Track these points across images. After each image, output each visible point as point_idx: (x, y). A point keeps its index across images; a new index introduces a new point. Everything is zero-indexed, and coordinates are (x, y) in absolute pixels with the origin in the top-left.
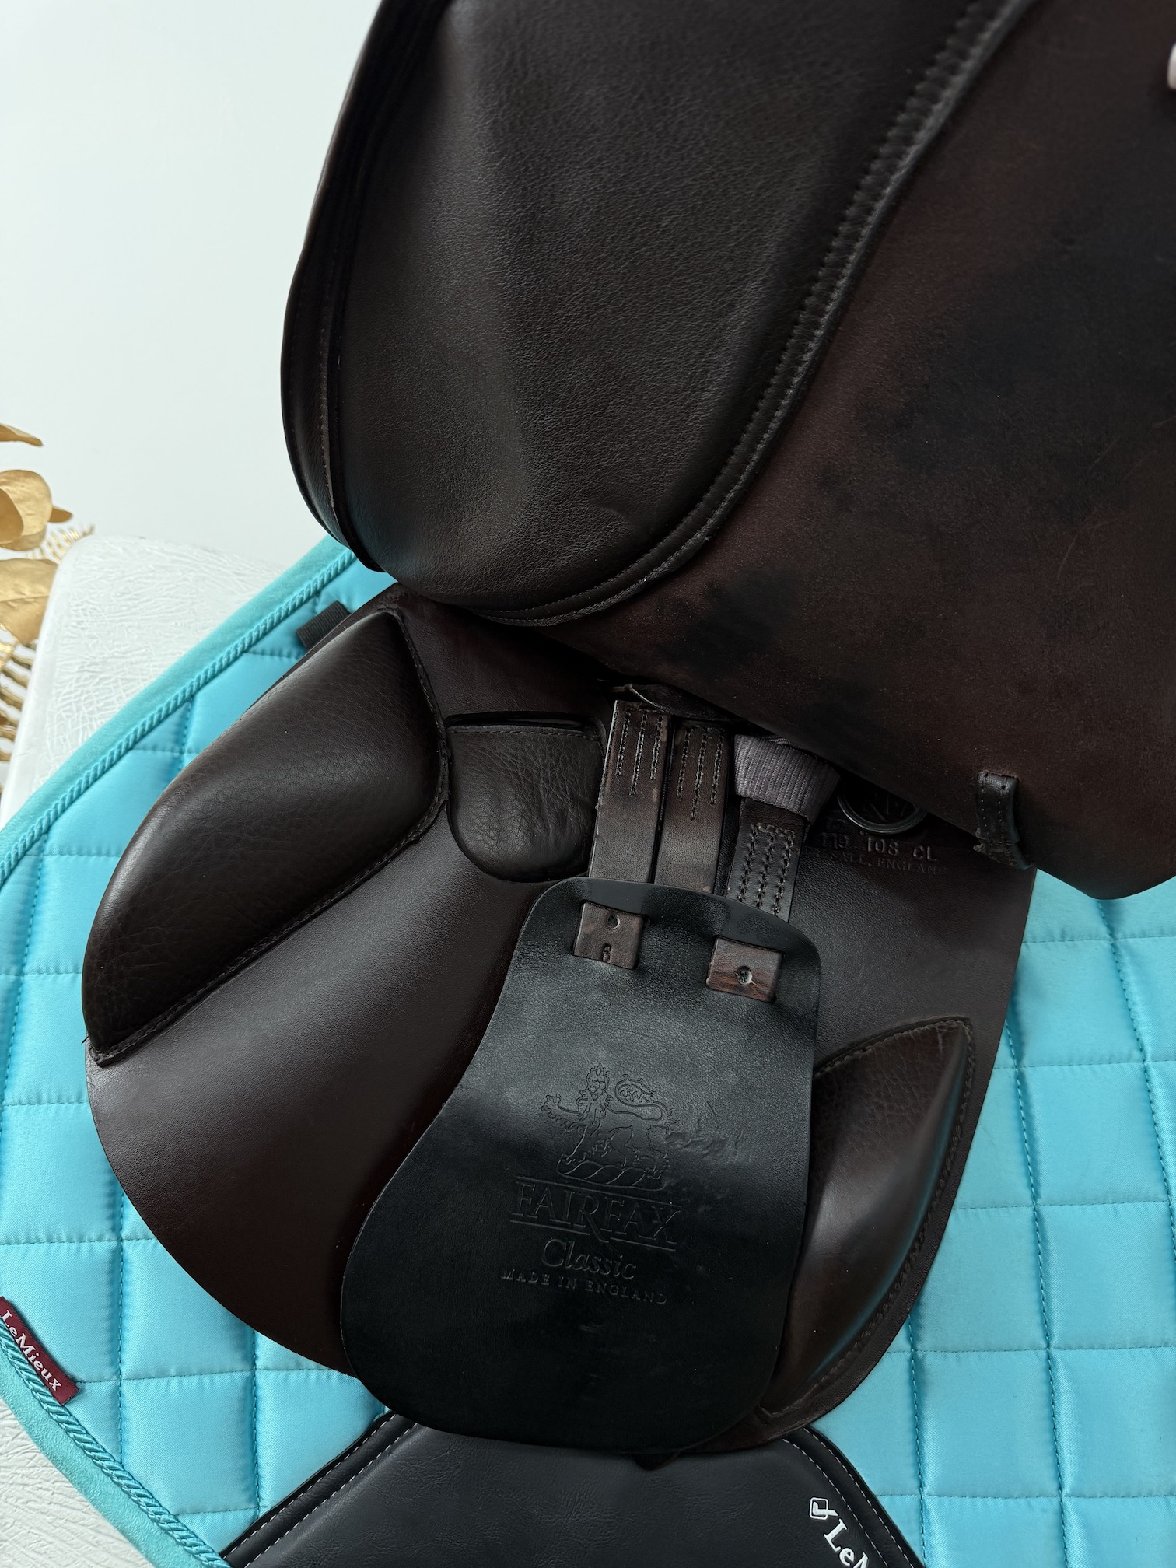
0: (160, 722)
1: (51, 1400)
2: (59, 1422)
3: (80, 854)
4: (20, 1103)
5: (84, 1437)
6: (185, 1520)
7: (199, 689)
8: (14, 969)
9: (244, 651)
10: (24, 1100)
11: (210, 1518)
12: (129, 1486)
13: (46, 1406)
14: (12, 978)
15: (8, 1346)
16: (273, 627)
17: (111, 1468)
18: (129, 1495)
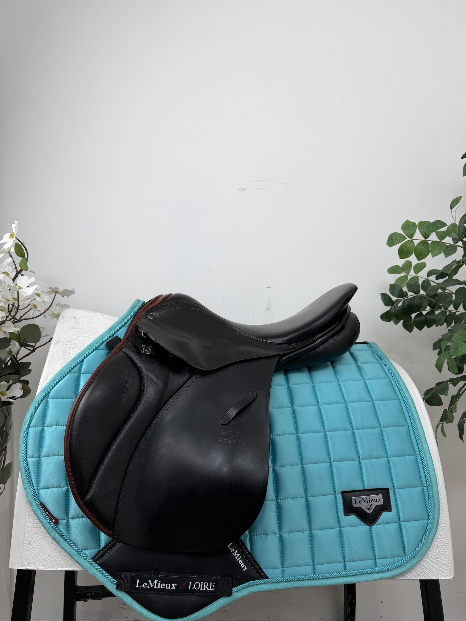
0: (75, 367)
1: (53, 524)
2: (55, 529)
3: (57, 398)
4: (44, 457)
5: (61, 532)
6: (84, 551)
7: (85, 359)
8: (42, 426)
9: (95, 349)
11: (89, 551)
12: (71, 543)
13: (52, 526)
14: (41, 428)
15: (43, 512)
16: (102, 343)
17: (66, 539)
18: (71, 546)
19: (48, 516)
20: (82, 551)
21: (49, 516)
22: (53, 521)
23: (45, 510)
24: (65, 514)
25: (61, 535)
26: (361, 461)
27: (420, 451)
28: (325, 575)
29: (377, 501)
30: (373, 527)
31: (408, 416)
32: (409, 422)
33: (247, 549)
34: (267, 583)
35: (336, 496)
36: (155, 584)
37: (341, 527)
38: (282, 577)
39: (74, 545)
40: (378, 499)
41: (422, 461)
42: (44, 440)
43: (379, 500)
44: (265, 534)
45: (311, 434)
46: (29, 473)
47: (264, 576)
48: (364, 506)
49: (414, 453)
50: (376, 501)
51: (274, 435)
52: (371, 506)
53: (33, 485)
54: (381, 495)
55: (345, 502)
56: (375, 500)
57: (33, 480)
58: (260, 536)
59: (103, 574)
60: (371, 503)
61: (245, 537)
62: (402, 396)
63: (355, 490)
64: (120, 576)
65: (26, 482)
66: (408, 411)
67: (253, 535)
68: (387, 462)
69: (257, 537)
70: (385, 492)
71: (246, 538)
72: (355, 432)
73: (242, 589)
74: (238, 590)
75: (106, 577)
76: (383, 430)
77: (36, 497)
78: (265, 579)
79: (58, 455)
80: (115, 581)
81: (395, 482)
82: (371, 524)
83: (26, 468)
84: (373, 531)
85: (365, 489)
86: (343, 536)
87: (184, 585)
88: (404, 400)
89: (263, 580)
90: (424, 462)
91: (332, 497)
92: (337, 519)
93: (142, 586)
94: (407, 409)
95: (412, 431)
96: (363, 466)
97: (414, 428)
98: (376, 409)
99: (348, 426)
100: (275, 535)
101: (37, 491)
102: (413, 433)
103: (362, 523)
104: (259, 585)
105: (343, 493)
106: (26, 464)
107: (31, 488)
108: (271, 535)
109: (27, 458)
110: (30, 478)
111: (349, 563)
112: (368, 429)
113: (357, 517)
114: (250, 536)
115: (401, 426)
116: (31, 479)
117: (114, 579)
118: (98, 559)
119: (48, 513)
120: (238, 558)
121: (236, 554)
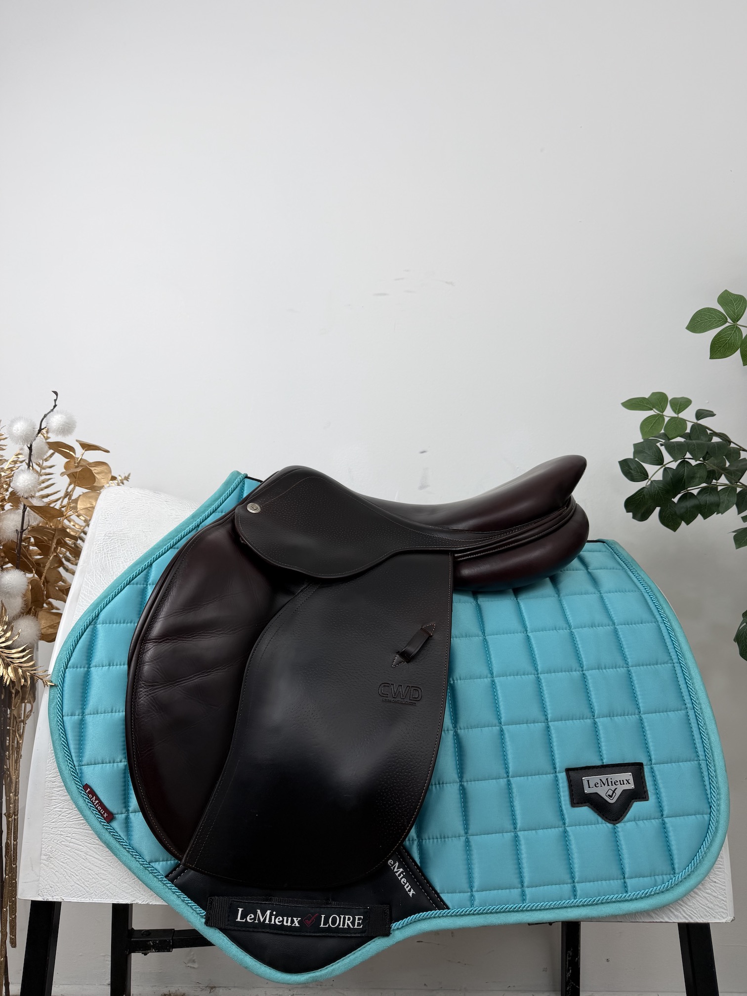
0: (139, 575)
1: (104, 821)
2: (107, 829)
3: (110, 623)
4: (90, 714)
5: (116, 834)
6: (152, 864)
7: (153, 562)
8: (87, 666)
9: (170, 548)
10: (92, 713)
11: (161, 863)
12: (132, 852)
13: (102, 823)
14: (86, 669)
15: (88, 802)
16: (181, 539)
17: (126, 845)
18: (132, 855)
19: (97, 808)
20: (150, 865)
21: (99, 807)
22: (103, 817)
23: (92, 798)
24: (123, 805)
25: (116, 838)
26: (597, 720)
27: (693, 703)
28: (542, 904)
29: (624, 784)
30: (617, 825)
31: (672, 647)
32: (674, 657)
33: (414, 861)
34: (447, 916)
35: (556, 776)
36: (267, 917)
37: (566, 825)
38: (472, 907)
39: (137, 854)
40: (625, 781)
41: (697, 720)
42: (90, 688)
43: (628, 782)
44: (443, 837)
45: (515, 677)
46: (67, 741)
47: (441, 905)
48: (603, 792)
49: (683, 707)
50: (622, 783)
51: (455, 679)
52: (614, 792)
53: (72, 758)
54: (630, 774)
55: (572, 786)
56: (620, 781)
57: (73, 751)
58: (435, 840)
59: (183, 901)
60: (616, 787)
61: (411, 842)
62: (662, 617)
63: (588, 765)
64: (211, 903)
65: (60, 755)
66: (672, 640)
67: (424, 838)
68: (640, 721)
69: (429, 842)
70: (637, 769)
71: (413, 843)
72: (587, 675)
73: (407, 925)
74: (400, 927)
75: (188, 906)
76: (632, 671)
77: (77, 778)
78: (444, 910)
79: (112, 712)
80: (203, 913)
81: (652, 753)
82: (616, 820)
83: (61, 733)
84: (618, 831)
85: (605, 764)
86: (570, 840)
87: (312, 919)
88: (665, 623)
89: (441, 911)
90: (700, 721)
91: (550, 777)
92: (559, 813)
93: (246, 920)
94: (671, 637)
95: (680, 671)
96: (600, 727)
97: (683, 666)
98: (620, 638)
99: (575, 664)
100: (460, 838)
101: (79, 769)
102: (681, 675)
103: (600, 819)
104: (434, 919)
105: (568, 770)
106: (61, 725)
107: (70, 763)
108: (452, 839)
109: (63, 716)
110: (66, 748)
111: (580, 884)
112: (607, 670)
113: (593, 810)
114: (419, 840)
115: (660, 664)
116: (69, 749)
117: (201, 909)
118: (176, 878)
119: (97, 801)
120: (399, 875)
121: (396, 868)
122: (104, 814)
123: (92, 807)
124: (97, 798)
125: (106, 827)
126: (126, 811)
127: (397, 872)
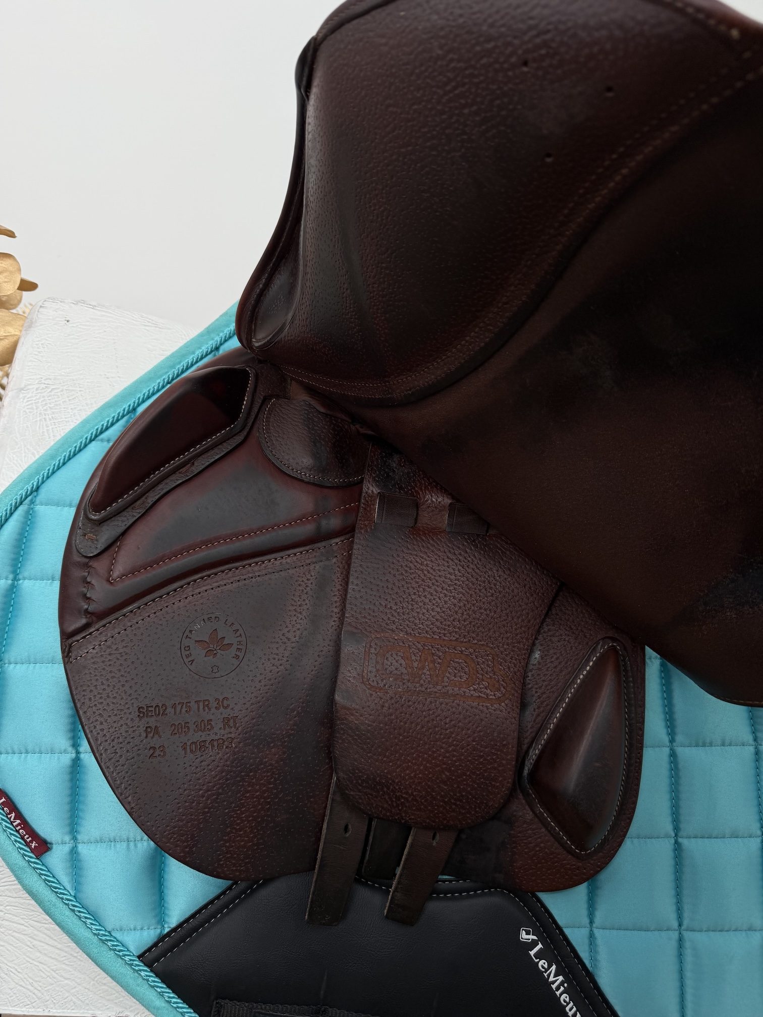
1: (31, 854)
4: (15, 663)
5: (53, 879)
6: (116, 935)
8: (12, 577)
10: (18, 661)
11: (134, 934)
13: (27, 859)
14: (10, 582)
17: (69, 900)
18: (80, 917)
19: (18, 831)
20: (112, 935)
21: (21, 831)
22: (30, 847)
23: (9, 814)
24: (67, 829)
25: (50, 886)
39: (88, 916)
42: (17, 616)
59: (169, 1003)
64: (219, 1011)
118: (157, 960)
119: (18, 821)
120: (558, 988)
121: (552, 975)
122: (31, 842)
123: (9, 828)
124: (19, 816)
125: (32, 865)
126: (73, 839)
127: (554, 982)
